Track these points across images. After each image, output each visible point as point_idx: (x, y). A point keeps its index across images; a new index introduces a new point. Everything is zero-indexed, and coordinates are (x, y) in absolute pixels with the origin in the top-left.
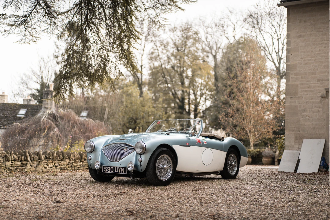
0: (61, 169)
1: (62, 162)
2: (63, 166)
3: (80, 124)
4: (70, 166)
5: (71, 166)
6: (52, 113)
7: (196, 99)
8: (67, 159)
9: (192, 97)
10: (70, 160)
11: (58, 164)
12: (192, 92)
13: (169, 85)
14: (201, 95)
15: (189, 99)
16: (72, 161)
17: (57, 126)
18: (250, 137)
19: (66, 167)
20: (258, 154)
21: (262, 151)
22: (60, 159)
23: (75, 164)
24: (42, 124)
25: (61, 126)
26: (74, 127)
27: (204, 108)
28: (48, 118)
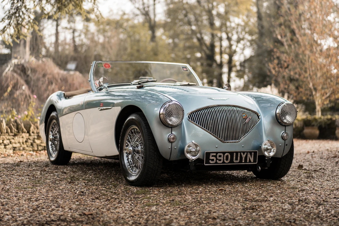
0: (14, 149)
1: (16, 138)
2: (18, 145)
3: (61, 79)
4: (30, 144)
5: (32, 145)
6: (19, 63)
7: (231, 46)
8: (25, 132)
9: (225, 43)
10: (30, 135)
11: (8, 141)
12: (224, 36)
13: (194, 28)
14: (238, 41)
15: (221, 46)
16: (34, 136)
17: (27, 82)
18: (315, 97)
19: (23, 146)
20: (329, 122)
21: (334, 119)
22: (11, 132)
23: (38, 142)
24: (4, 79)
25: (32, 83)
26: (52, 83)
27: (242, 59)
28: (14, 71)
